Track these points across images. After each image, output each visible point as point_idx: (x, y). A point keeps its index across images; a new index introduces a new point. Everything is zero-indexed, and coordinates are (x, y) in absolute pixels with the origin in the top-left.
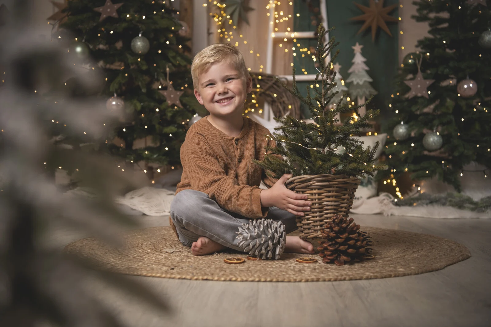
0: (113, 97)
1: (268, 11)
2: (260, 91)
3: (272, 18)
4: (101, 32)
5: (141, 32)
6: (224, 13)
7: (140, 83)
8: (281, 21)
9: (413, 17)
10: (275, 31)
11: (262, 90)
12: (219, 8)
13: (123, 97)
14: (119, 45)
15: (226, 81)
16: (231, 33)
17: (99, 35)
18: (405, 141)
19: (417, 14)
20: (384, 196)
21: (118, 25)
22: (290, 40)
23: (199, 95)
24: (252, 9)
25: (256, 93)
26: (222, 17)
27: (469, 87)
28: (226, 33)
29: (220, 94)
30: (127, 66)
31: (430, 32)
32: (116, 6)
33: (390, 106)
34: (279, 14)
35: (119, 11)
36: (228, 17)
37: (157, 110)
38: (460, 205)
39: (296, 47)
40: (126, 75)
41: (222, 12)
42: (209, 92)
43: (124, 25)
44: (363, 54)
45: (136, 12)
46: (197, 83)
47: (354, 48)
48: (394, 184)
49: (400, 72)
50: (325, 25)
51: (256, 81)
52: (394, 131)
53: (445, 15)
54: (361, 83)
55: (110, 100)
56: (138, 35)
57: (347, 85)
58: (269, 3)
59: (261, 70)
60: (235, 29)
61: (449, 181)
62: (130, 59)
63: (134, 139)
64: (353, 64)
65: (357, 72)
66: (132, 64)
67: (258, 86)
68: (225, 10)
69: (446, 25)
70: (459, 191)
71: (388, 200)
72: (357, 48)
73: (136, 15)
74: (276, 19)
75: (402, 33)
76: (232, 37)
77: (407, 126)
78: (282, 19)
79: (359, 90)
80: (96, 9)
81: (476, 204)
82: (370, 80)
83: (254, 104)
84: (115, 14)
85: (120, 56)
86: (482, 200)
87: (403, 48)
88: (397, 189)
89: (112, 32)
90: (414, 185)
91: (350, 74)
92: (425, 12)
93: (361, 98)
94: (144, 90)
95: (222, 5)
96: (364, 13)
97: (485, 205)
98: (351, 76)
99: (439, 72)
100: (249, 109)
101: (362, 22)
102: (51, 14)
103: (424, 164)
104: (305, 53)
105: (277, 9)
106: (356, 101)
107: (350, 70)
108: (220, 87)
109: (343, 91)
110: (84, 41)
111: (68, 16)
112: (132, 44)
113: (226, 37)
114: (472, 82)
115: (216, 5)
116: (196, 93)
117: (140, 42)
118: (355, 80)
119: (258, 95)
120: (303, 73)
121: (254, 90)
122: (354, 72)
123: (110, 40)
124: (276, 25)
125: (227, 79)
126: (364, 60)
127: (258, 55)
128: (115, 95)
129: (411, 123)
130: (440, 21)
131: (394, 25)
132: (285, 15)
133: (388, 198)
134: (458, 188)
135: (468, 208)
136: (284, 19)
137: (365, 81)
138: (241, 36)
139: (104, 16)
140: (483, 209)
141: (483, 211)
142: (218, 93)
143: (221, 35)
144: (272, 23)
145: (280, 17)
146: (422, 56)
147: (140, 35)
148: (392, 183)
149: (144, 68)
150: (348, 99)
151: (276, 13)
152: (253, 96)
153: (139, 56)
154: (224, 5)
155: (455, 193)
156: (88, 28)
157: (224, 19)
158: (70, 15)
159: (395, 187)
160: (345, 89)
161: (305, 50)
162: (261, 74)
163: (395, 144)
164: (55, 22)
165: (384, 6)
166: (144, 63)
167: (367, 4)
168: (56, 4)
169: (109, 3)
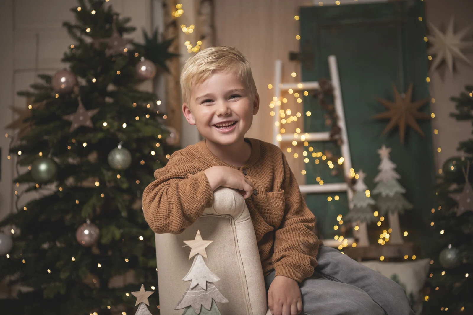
0: (86, 225)
1: (273, 110)
3: (277, 118)
4: (71, 144)
5: (121, 142)
7: (119, 205)
8: (289, 121)
9: (452, 115)
10: (281, 133)
13: (97, 222)
14: (93, 157)
15: (229, 99)
17: (69, 148)
19: (457, 112)
21: (92, 135)
22: (300, 144)
23: (189, 112)
29: (220, 116)
30: (103, 182)
32: (91, 113)
33: (433, 223)
34: (285, 113)
35: (94, 119)
37: (141, 238)
39: (308, 151)
40: (102, 195)
42: (205, 111)
43: (100, 135)
44: (392, 158)
45: (114, 119)
46: (187, 96)
47: (380, 152)
49: (439, 181)
50: (342, 124)
52: (441, 257)
54: (391, 194)
55: (82, 228)
56: (117, 147)
57: (373, 196)
62: (107, 175)
63: (111, 276)
64: (379, 171)
65: (385, 181)
66: (109, 182)
72: (384, 152)
73: (115, 123)
74: (282, 119)
75: (436, 131)
77: (456, 250)
78: (290, 119)
79: (389, 203)
80: (66, 118)
82: (403, 191)
84: (89, 123)
87: (440, 151)
89: (84, 144)
91: (377, 183)
92: (466, 109)
93: (393, 214)
94: (124, 214)
96: (388, 110)
98: (379, 186)
101: (386, 121)
102: (10, 121)
104: (320, 159)
105: (283, 107)
106: (386, 216)
107: (377, 179)
108: (220, 106)
109: (369, 205)
110: (50, 156)
111: (31, 126)
112: (110, 158)
116: (185, 110)
117: (119, 154)
118: (384, 191)
120: (318, 183)
122: (381, 181)
124: (282, 126)
125: (230, 96)
126: (394, 166)
128: (88, 221)
129: (462, 247)
131: (425, 123)
132: (294, 114)
136: (292, 118)
137: (397, 192)
139: (76, 125)
142: (218, 113)
144: (277, 124)
145: (287, 117)
146: (468, 163)
149: (125, 186)
150: (376, 214)
151: (282, 112)
153: (119, 172)
156: (55, 140)
158: (34, 124)
160: (372, 202)
161: (319, 154)
163: (443, 273)
164: (17, 131)
165: (413, 100)
166: (124, 180)
167: (391, 98)
168: (15, 110)
169: (81, 109)
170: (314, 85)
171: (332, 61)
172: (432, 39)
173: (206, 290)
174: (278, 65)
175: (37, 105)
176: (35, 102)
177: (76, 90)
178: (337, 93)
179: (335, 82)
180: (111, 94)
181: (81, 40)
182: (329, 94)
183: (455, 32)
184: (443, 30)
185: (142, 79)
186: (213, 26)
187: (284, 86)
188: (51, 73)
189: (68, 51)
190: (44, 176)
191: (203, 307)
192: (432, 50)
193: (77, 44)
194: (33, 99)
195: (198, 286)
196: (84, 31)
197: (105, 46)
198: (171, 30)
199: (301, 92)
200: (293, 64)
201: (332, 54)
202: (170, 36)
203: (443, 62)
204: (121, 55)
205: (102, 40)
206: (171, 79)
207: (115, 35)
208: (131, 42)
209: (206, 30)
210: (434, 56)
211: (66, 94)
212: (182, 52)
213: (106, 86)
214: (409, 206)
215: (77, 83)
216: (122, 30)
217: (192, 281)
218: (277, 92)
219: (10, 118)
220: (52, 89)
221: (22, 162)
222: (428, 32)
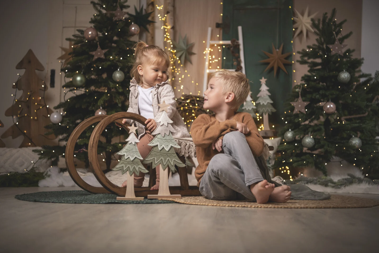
0: (99, 109)
1: (205, 55)
2: (198, 108)
3: (207, 60)
4: (93, 67)
5: (119, 68)
6: (175, 56)
7: (117, 101)
8: (213, 62)
9: (299, 61)
10: (209, 68)
11: (200, 108)
12: (171, 52)
13: (106, 110)
14: (105, 76)
16: (179, 69)
17: (92, 69)
18: (291, 142)
20: (276, 178)
21: (104, 63)
24: (194, 54)
25: (195, 109)
26: (174, 59)
27: (330, 107)
28: (176, 69)
30: (109, 90)
31: (309, 71)
32: (104, 51)
33: (283, 119)
34: (212, 57)
35: (105, 54)
36: (178, 59)
38: (325, 184)
40: (109, 95)
41: (174, 55)
43: (109, 63)
44: (267, 85)
45: (116, 55)
47: (261, 80)
48: (289, 173)
50: (243, 65)
51: (196, 101)
52: (285, 135)
53: (319, 61)
54: (265, 104)
55: (98, 111)
56: (117, 70)
57: (256, 105)
58: (205, 50)
59: (199, 94)
60: (182, 67)
61: (320, 169)
62: (112, 85)
63: (112, 137)
64: (260, 91)
65: (263, 96)
66: (113, 88)
67: (197, 105)
68: (175, 54)
69: (320, 67)
70: (326, 175)
71: (279, 180)
72: (263, 81)
73: (116, 57)
74: (210, 60)
75: (294, 71)
76: (180, 72)
77: (293, 132)
78: (214, 61)
79: (264, 109)
80: (91, 53)
81: (334, 183)
82: (272, 102)
83: (194, 117)
84: (103, 56)
85: (105, 83)
86: (339, 180)
87: (295, 81)
88: (291, 177)
89: (100, 68)
90: (300, 173)
91: (258, 98)
92: (305, 58)
93: (265, 114)
94: (120, 105)
95: (174, 50)
96: (269, 58)
97: (340, 184)
98: (259, 99)
99: (313, 97)
100: (190, 120)
101: (268, 64)
102: (60, 55)
103: (303, 157)
105: (211, 54)
106: (262, 116)
107: (258, 95)
109: (253, 109)
110: (82, 73)
111: (72, 57)
112: (113, 75)
113: (176, 72)
114: (332, 104)
115: (170, 51)
117: (118, 74)
118: (261, 102)
119: (196, 111)
121: (194, 107)
122: (260, 96)
123: (99, 73)
124: (210, 65)
126: (268, 88)
127: (197, 84)
128: (101, 108)
129: (296, 130)
130: (316, 64)
131: (289, 66)
132: (216, 58)
133: (279, 179)
134: (325, 173)
135: (330, 186)
136: (215, 60)
137: (268, 103)
138: (186, 71)
139: (96, 57)
140: (339, 186)
141: (339, 188)
143: (173, 71)
144: (207, 63)
145: (213, 59)
146: (301, 86)
147: (118, 70)
148: (287, 172)
149: (121, 90)
150: (258, 115)
151: (210, 56)
152: (193, 111)
153: (118, 83)
154: (175, 51)
155: (323, 177)
156: (85, 65)
157: (175, 60)
158: (74, 56)
159: (289, 175)
160: (255, 107)
162: (198, 97)
163: (285, 144)
164: (64, 61)
165: (283, 53)
166: (120, 87)
167: (271, 52)
168: (63, 49)
169: (99, 49)
170: (229, 42)
171: (240, 28)
172: (295, 18)
173: (167, 127)
174: (210, 29)
175: (76, 46)
176: (74, 44)
177: (97, 39)
178: (241, 47)
179: (241, 41)
180: (115, 42)
181: (100, 11)
182: (237, 47)
183: (309, 15)
184: (303, 14)
185: (133, 35)
186: (174, 6)
187: (213, 42)
188: (84, 29)
189: (93, 17)
190: (79, 84)
191: (165, 134)
192: (295, 26)
193: (98, 13)
194: (73, 43)
195: (164, 125)
196: (102, 6)
197: (113, 15)
198: (150, 7)
199: (221, 45)
200: (218, 30)
201: (240, 25)
202: (150, 11)
203: (301, 32)
204: (121, 20)
205: (111, 12)
206: (149, 35)
207: (119, 9)
208: (128, 13)
209: (170, 8)
210: (296, 29)
211: (91, 40)
212: (156, 20)
213: (113, 37)
214: (274, 110)
215: (97, 35)
216: (123, 7)
217: (161, 122)
218: (208, 45)
219: (60, 53)
220: (84, 38)
221: (67, 76)
222: (294, 15)
